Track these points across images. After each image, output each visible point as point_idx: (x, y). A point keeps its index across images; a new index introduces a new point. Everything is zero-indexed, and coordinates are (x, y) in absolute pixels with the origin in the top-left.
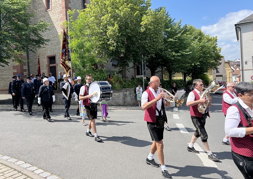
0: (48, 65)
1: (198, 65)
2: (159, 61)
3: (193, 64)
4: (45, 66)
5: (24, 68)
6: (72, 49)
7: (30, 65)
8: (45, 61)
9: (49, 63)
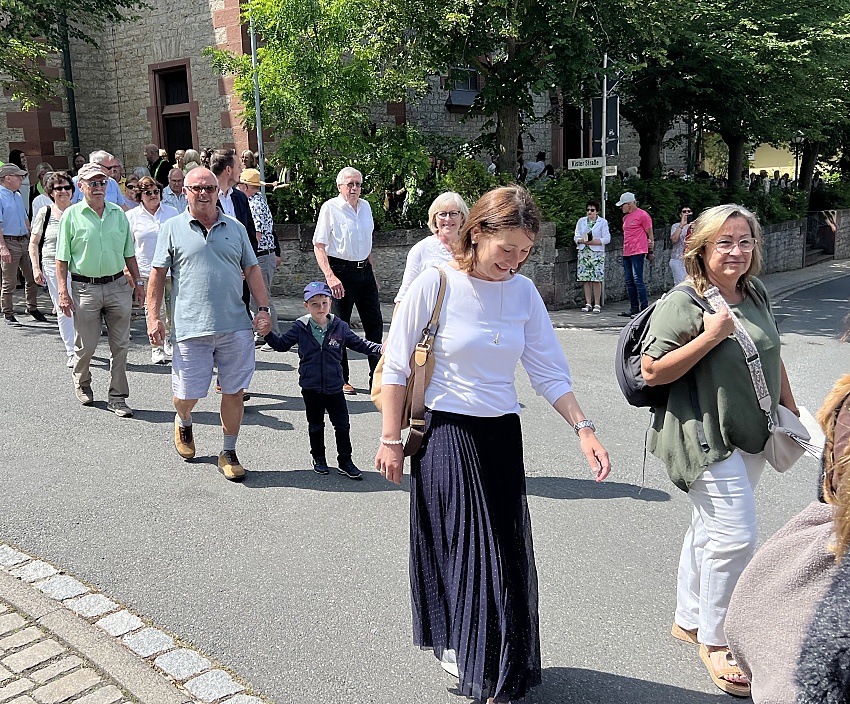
0: (154, 110)
4: (144, 112)
5: (56, 124)
7: (80, 107)
8: (144, 90)
9: (159, 100)
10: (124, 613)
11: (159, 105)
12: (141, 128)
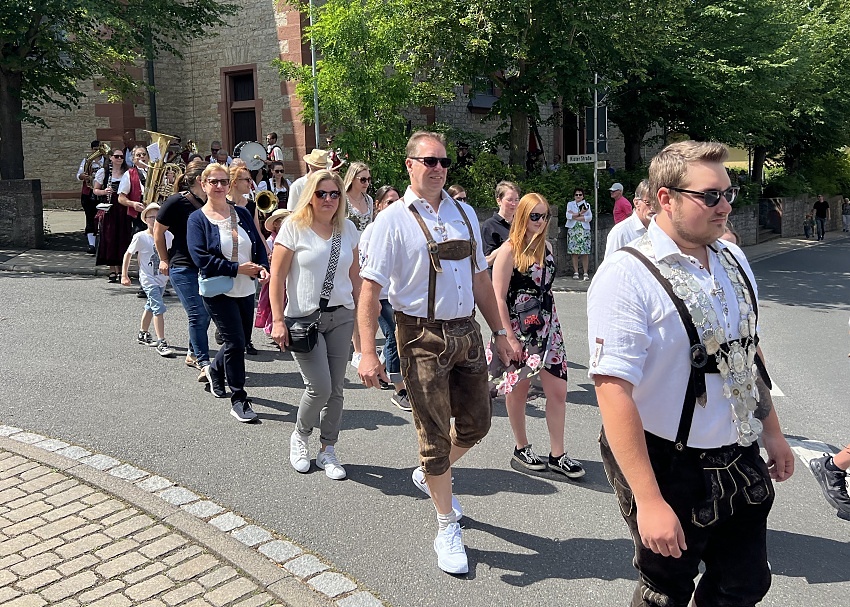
0: (224, 105)
1: (817, 114)
2: (661, 98)
3: (796, 112)
4: (215, 106)
5: (138, 114)
6: (322, 43)
7: (159, 101)
8: (215, 89)
9: (228, 98)
10: (230, 514)
11: (229, 101)
12: (212, 119)
